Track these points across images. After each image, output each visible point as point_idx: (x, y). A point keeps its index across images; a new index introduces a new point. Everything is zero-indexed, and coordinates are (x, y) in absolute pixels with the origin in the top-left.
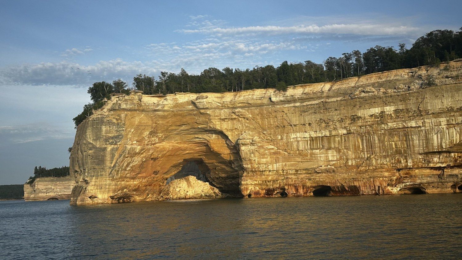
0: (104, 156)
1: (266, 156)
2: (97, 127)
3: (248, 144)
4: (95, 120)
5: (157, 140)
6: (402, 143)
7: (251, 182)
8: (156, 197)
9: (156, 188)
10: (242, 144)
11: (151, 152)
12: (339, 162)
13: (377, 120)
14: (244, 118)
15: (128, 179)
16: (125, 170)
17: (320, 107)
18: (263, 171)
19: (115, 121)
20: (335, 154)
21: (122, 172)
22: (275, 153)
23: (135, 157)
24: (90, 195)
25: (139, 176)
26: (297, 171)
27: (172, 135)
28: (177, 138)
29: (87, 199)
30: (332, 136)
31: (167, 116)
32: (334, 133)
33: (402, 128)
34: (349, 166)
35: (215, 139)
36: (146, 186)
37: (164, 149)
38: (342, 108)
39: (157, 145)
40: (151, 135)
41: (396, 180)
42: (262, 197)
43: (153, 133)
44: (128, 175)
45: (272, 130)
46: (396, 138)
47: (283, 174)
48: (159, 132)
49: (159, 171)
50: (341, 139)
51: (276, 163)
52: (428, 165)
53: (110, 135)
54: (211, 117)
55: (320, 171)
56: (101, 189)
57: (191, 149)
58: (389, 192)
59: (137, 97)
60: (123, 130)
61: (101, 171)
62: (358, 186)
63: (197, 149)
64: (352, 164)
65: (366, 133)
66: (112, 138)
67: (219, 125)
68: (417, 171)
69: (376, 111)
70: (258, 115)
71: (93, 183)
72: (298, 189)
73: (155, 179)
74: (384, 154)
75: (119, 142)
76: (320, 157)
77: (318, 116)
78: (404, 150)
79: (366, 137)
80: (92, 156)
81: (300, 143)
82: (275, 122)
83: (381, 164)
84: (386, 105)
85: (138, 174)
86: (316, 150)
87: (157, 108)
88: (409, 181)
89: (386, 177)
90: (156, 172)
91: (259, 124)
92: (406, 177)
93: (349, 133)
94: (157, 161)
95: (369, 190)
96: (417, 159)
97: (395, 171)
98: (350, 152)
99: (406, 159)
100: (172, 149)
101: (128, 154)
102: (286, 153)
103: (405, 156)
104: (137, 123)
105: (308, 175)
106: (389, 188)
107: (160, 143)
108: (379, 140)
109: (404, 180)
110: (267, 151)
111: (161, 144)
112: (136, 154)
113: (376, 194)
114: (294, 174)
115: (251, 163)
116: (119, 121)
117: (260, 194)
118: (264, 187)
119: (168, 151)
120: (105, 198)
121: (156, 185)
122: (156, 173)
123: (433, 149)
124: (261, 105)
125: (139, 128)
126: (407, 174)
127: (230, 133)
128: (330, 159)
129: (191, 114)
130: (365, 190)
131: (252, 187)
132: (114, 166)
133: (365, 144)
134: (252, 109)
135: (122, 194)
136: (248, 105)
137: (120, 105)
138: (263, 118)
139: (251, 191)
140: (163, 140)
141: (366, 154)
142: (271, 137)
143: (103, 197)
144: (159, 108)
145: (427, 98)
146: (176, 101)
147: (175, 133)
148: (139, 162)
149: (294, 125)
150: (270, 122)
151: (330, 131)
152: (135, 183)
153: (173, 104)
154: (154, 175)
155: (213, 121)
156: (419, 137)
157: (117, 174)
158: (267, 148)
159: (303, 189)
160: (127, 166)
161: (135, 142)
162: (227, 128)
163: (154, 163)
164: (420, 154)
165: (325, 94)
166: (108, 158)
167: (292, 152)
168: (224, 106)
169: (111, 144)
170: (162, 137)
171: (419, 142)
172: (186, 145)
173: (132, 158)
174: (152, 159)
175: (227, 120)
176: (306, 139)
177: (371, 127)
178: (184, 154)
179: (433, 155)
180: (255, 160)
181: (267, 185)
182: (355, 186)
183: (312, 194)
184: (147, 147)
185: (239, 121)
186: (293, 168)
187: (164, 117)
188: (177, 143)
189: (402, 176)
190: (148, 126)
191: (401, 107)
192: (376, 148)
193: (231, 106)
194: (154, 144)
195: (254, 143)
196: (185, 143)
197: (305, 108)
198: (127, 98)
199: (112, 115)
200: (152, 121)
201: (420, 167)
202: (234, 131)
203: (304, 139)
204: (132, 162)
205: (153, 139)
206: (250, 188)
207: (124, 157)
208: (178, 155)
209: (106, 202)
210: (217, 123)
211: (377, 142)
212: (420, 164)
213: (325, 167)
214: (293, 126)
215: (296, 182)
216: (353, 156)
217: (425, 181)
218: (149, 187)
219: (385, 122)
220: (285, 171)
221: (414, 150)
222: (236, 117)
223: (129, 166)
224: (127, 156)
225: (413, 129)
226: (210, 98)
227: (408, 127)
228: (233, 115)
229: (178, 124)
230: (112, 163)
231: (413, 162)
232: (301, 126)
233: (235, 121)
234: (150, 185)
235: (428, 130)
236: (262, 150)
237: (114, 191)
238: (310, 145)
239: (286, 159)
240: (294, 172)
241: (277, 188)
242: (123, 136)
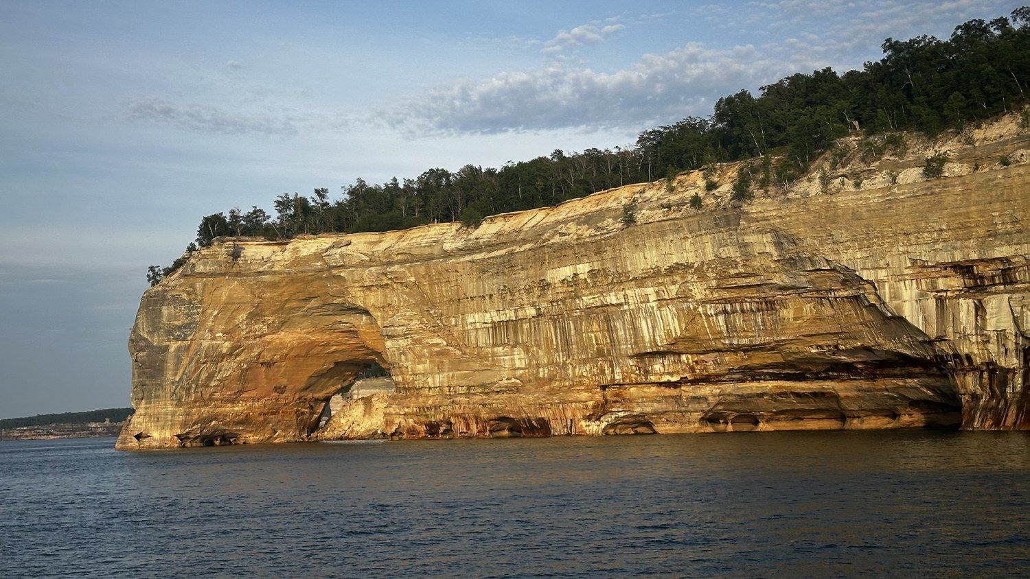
0: (164, 362)
1: (423, 360)
2: (154, 310)
3: (399, 336)
4: (151, 297)
5: (266, 330)
6: (604, 336)
7: (398, 410)
8: (295, 435)
9: (288, 419)
10: (387, 335)
11: (256, 352)
12: (527, 371)
13: (570, 289)
14: (401, 283)
15: (219, 403)
16: (208, 386)
17: (504, 263)
18: (419, 389)
19: (185, 296)
20: (523, 356)
21: (200, 390)
22: (439, 354)
23: (222, 361)
24: (137, 433)
25: (243, 395)
26: (469, 388)
27: (294, 319)
28: (305, 324)
29: (130, 439)
30: (519, 320)
31: (279, 282)
32: (521, 314)
33: (602, 306)
34: (540, 379)
35: (366, 324)
36: (265, 414)
37: (282, 345)
38: (529, 265)
39: (268, 338)
40: (252, 320)
41: (595, 407)
42: (420, 439)
43: (255, 316)
44: (217, 395)
45: (445, 308)
46: (595, 327)
47: (450, 395)
48: (267, 313)
49: (285, 387)
50: (530, 326)
51: (439, 374)
52: (646, 378)
53: (176, 323)
54: (348, 284)
55: (498, 390)
56: (158, 421)
57: (340, 344)
58: (582, 432)
59: (223, 250)
60: (198, 313)
61: (156, 389)
62: (547, 419)
63: (351, 342)
64: (544, 375)
65: (559, 315)
66: (179, 328)
67: (362, 299)
68: (633, 390)
69: (566, 272)
70: (424, 277)
71: (142, 411)
72: (469, 424)
73: (282, 401)
74: (583, 356)
75: (190, 335)
76: (504, 360)
77: (501, 281)
78: (608, 350)
79: (559, 321)
80: (143, 363)
81: (480, 333)
82: (447, 291)
83: (580, 377)
84: (581, 262)
85: (241, 392)
86: (498, 348)
87: (261, 269)
88: (620, 409)
89: (580, 402)
90: (280, 388)
91: (427, 296)
92: (616, 402)
93: (539, 315)
94: (274, 369)
95: (561, 426)
96: (627, 366)
97: (598, 390)
98: (541, 353)
99: (612, 366)
100: (299, 344)
101: (206, 357)
102: (459, 353)
103: (610, 362)
104: (224, 298)
105: (484, 397)
106: (583, 423)
107: (273, 333)
108: (575, 329)
109: (612, 407)
110: (425, 350)
111: (274, 336)
112: (223, 357)
113: (569, 435)
114: (465, 394)
115: (402, 374)
116: (193, 297)
117: (419, 433)
118: (423, 419)
119: (292, 349)
120: (165, 438)
121: (287, 412)
122: (280, 390)
123: (645, 347)
124: (429, 258)
125: (230, 308)
126: (617, 395)
127: (379, 314)
128: (518, 364)
129: (320, 278)
130: (557, 428)
131: (400, 419)
132: (181, 379)
133: (559, 338)
134: (415, 266)
135: (205, 431)
136: (410, 259)
137: (194, 267)
138: (431, 284)
139: (399, 427)
140: (279, 329)
141: (561, 356)
142: (441, 322)
143: (163, 436)
144: (265, 268)
145: (625, 248)
146: (297, 254)
147: (299, 313)
148: (233, 371)
149: (471, 298)
150: (442, 292)
151: (516, 311)
152: (236, 409)
153: (289, 260)
154: (276, 394)
155: (352, 291)
156: (624, 323)
157: (188, 394)
158: (428, 343)
159: (477, 423)
160: (211, 377)
161: (221, 334)
162: (376, 305)
163: (270, 371)
164: (631, 357)
165: (521, 236)
166: (170, 365)
167: (468, 351)
168: (372, 261)
169: (177, 339)
170: (274, 322)
171: (625, 334)
172: (326, 337)
173: (217, 363)
174: (262, 364)
175: (375, 288)
176: (488, 325)
177: (564, 303)
178: (328, 353)
179: (652, 359)
180: (407, 368)
181: (427, 416)
182: (542, 418)
183: (506, 433)
184: (245, 343)
185: (393, 289)
186: (464, 382)
187: (273, 286)
188: (308, 333)
189: (609, 398)
190: (245, 303)
191: (597, 266)
192: (572, 345)
193: (385, 260)
194: (261, 337)
195: (408, 334)
196: (323, 331)
197: (485, 263)
198: (205, 253)
199: (180, 286)
200: (253, 293)
201: (634, 382)
202: (386, 309)
203: (485, 325)
204: (217, 370)
205: (256, 327)
206: (397, 421)
207: (198, 362)
208: (317, 356)
209: (167, 446)
210: (358, 294)
211: (573, 332)
212: (633, 375)
213: (507, 382)
214: (469, 299)
215: (466, 412)
216: (546, 361)
217: (649, 409)
218: (271, 416)
219: (579, 294)
220: (452, 388)
221: (620, 350)
222: (389, 282)
223: (215, 379)
224: (202, 360)
225: (614, 309)
226: (355, 244)
227: (608, 305)
228: (384, 278)
229: (301, 296)
230: (176, 374)
231: (623, 372)
232: (480, 299)
233: (388, 291)
234: (273, 414)
235: (633, 310)
236: (418, 348)
237: (184, 425)
238: (493, 337)
239: (456, 365)
240: (464, 390)
241: (441, 421)
242: (197, 324)
